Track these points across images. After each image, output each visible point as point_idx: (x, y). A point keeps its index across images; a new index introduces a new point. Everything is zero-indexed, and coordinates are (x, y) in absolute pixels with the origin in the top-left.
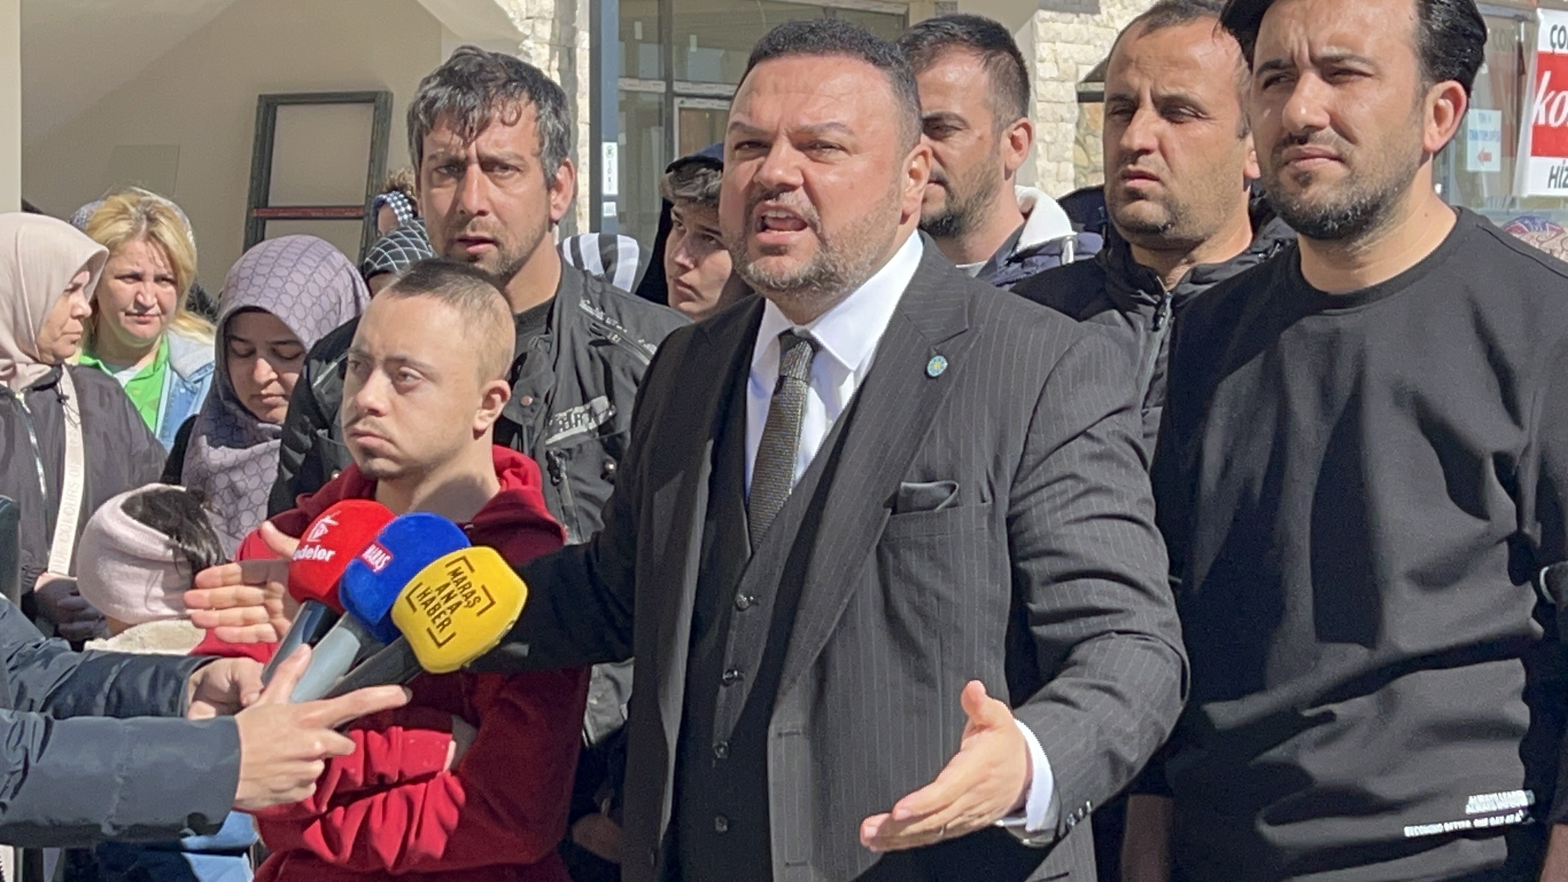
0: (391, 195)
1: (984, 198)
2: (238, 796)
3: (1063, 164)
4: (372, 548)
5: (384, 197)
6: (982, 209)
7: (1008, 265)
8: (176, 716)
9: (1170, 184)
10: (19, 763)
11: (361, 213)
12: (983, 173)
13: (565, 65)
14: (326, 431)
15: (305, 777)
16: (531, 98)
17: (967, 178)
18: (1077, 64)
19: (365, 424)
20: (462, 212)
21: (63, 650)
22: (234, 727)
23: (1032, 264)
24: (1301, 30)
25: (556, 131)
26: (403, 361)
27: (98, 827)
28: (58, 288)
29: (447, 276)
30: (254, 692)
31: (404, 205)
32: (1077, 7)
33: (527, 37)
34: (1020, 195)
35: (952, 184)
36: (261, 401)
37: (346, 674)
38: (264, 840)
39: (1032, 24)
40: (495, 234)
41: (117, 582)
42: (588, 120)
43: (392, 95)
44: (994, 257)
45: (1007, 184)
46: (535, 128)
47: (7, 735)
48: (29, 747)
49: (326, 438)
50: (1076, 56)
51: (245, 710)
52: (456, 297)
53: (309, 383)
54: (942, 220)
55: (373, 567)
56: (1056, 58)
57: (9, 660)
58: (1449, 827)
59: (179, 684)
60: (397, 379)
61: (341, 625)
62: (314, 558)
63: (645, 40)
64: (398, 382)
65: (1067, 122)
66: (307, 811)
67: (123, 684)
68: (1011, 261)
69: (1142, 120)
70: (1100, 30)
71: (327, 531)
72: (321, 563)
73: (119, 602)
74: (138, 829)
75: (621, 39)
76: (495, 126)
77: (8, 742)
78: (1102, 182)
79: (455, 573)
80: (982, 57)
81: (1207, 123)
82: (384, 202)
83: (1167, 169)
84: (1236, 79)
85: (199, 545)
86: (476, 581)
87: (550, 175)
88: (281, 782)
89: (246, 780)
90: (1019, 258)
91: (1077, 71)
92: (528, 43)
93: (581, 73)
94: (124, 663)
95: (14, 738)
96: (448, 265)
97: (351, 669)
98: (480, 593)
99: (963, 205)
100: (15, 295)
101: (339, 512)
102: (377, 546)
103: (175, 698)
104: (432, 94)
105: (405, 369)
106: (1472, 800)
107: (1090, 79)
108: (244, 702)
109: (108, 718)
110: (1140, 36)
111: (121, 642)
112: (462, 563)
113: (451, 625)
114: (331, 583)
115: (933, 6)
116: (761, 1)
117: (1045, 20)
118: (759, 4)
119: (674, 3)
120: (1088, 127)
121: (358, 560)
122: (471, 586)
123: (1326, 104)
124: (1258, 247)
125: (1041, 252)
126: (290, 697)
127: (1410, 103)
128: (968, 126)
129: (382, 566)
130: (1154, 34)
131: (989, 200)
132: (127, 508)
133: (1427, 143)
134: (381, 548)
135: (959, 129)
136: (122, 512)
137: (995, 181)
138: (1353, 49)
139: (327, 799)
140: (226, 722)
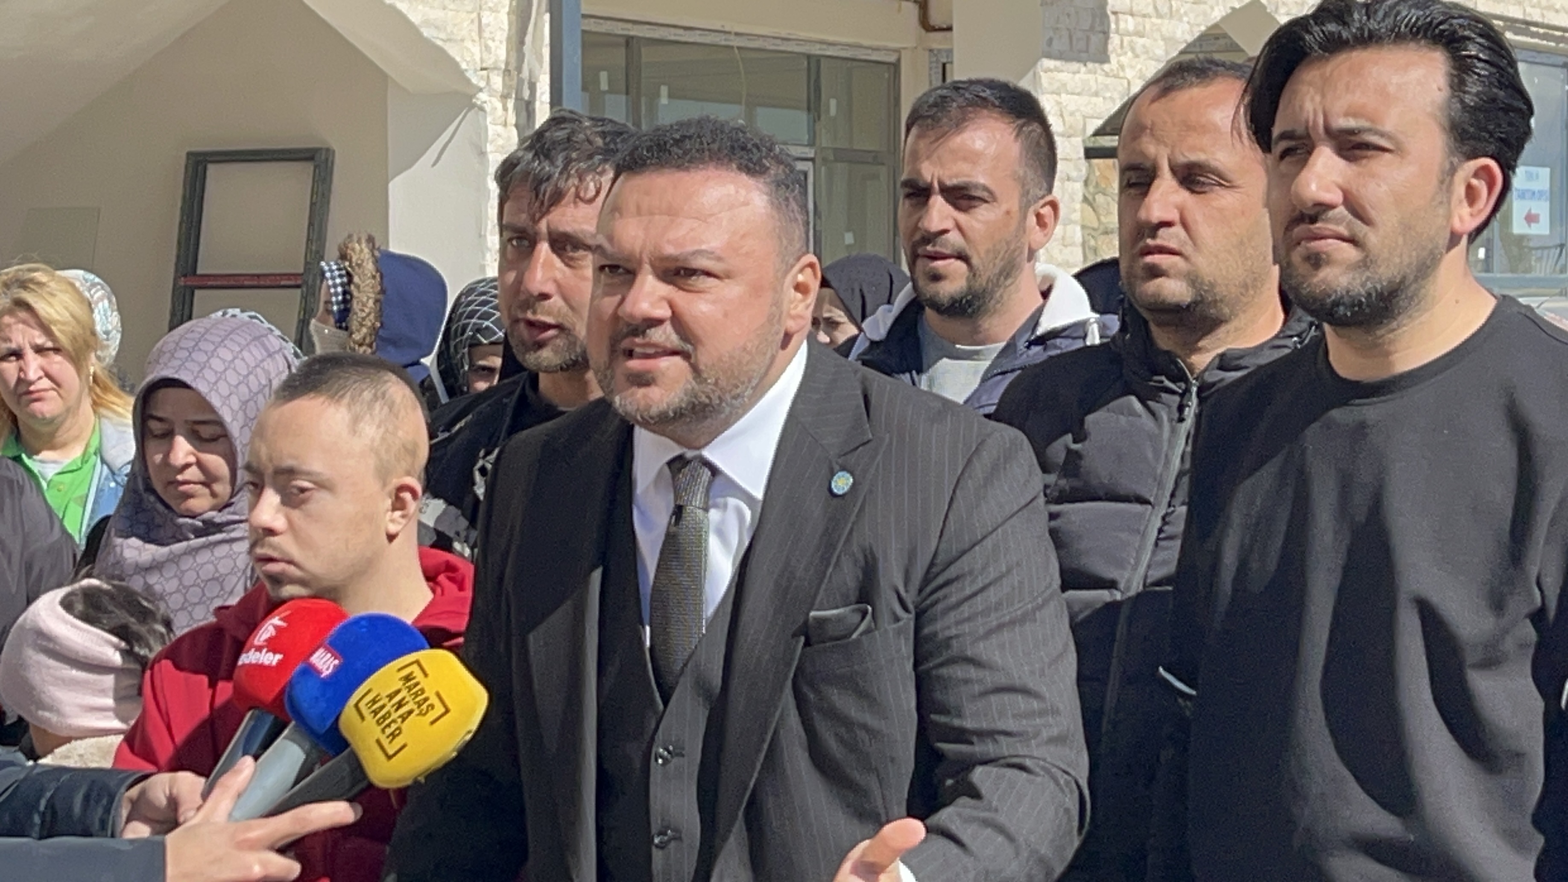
1: (1005, 279)
3: (1070, 227)
4: (321, 651)
6: (1002, 290)
7: (1028, 347)
8: (106, 836)
9: (1193, 259)
11: (299, 282)
12: (1007, 250)
13: (523, 121)
17: (991, 255)
18: (1085, 117)
22: (163, 846)
23: (1056, 347)
24: (1318, 98)
30: (192, 808)
32: (1084, 55)
33: (481, 90)
34: (1040, 275)
35: (975, 261)
36: (176, 488)
37: (290, 789)
39: (1035, 74)
41: (51, 688)
43: (334, 153)
44: (1013, 338)
45: (1027, 266)
50: (1082, 109)
51: (178, 829)
52: (342, 393)
54: (959, 301)
55: (319, 672)
56: (1061, 111)
59: (112, 798)
61: (285, 738)
62: (260, 662)
63: (611, 91)
65: (1077, 182)
67: (58, 801)
68: (1031, 344)
70: (1109, 81)
71: (274, 633)
72: (268, 668)
73: (50, 709)
75: (584, 88)
78: (1117, 252)
79: (408, 678)
80: (1014, 126)
81: (1231, 192)
83: (1190, 242)
86: (429, 687)
90: (1041, 341)
91: (1085, 125)
92: (483, 96)
94: (63, 779)
97: (297, 782)
98: (434, 700)
99: (984, 284)
101: (288, 613)
102: (326, 649)
103: (107, 815)
107: (1099, 133)
108: (181, 819)
110: (1153, 101)
112: (415, 668)
113: (401, 736)
114: (277, 690)
115: (927, 53)
116: (739, 48)
117: (1046, 71)
118: (736, 51)
119: (643, 50)
120: (1098, 185)
121: (304, 665)
122: (424, 692)
123: (1340, 180)
124: (1290, 329)
125: (1064, 334)
126: (230, 815)
127: (1435, 182)
128: (995, 199)
129: (330, 671)
130: (1168, 98)
131: (1009, 281)
132: (67, 604)
133: (1457, 225)
134: (330, 652)
135: (986, 202)
136: (60, 610)
137: (1018, 259)
138: (1372, 121)
140: (157, 842)
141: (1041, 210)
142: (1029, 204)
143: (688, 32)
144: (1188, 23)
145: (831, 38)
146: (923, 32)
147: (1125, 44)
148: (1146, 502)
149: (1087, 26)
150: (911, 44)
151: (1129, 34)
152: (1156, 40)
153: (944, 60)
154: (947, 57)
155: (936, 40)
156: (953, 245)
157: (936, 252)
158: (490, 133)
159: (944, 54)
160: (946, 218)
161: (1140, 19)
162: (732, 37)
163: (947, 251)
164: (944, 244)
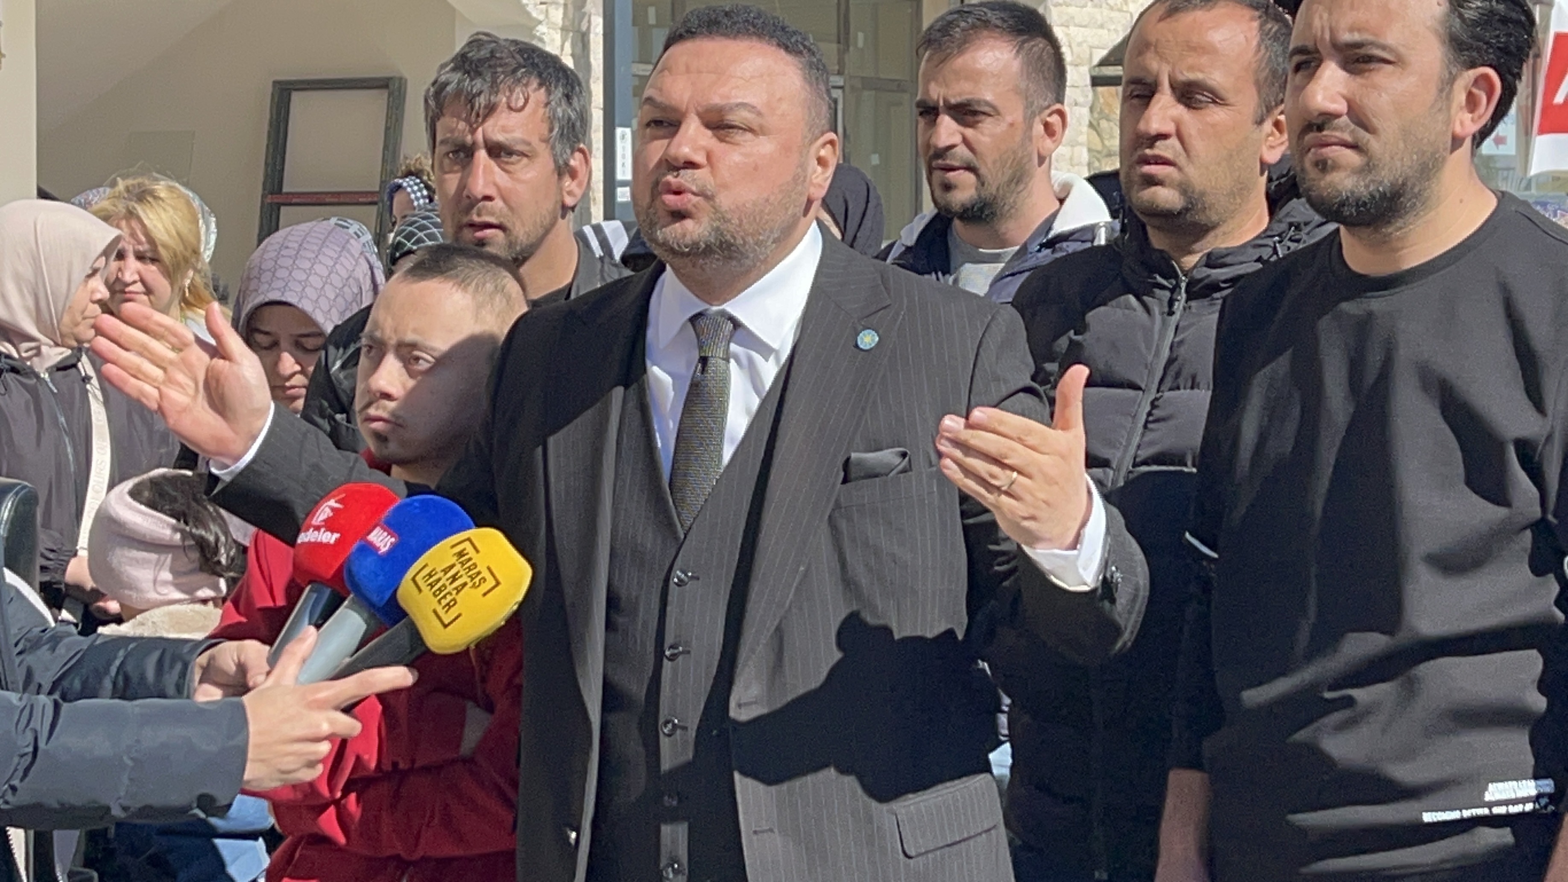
0: (407, 180)
1: (1017, 185)
2: (247, 776)
3: (1077, 149)
4: (378, 530)
5: (401, 181)
6: (1015, 195)
7: (1039, 251)
8: (181, 698)
9: (1186, 170)
10: (27, 746)
11: (375, 199)
12: (1014, 159)
13: (579, 51)
14: (344, 416)
15: (312, 758)
16: (541, 85)
17: (998, 164)
18: (1091, 47)
19: (377, 408)
20: (468, 197)
21: (69, 634)
22: (242, 708)
23: (1061, 249)
24: (1325, 16)
25: (566, 116)
26: (414, 346)
27: (108, 809)
28: (79, 274)
29: (458, 259)
30: (261, 674)
31: (420, 190)
33: (540, 22)
34: (1055, 181)
35: (983, 171)
36: (284, 392)
37: (352, 655)
38: (279, 824)
40: (502, 220)
41: (128, 568)
42: (602, 106)
43: (406, 80)
44: (1027, 242)
45: (1039, 171)
46: (544, 114)
47: (16, 717)
48: (39, 729)
49: (345, 423)
50: (1089, 39)
51: (252, 692)
52: (468, 281)
53: (327, 368)
54: (973, 207)
55: (378, 549)
56: (1069, 42)
57: (16, 645)
58: (1467, 814)
59: (186, 666)
60: (410, 363)
61: (347, 607)
62: (319, 540)
63: (657, 26)
64: (410, 366)
65: (1082, 106)
66: (319, 795)
67: (129, 668)
68: (1042, 246)
69: (1160, 105)
70: (1114, 14)
71: (331, 514)
72: (326, 546)
73: (131, 588)
74: (147, 810)
75: (634, 24)
76: (502, 111)
77: (17, 724)
78: (1117, 166)
79: (461, 554)
80: (1015, 43)
81: (1225, 108)
82: (399, 187)
83: (1184, 154)
84: (1254, 66)
85: (206, 528)
86: (481, 562)
87: (561, 162)
88: (289, 763)
89: (253, 761)
90: (1051, 244)
91: (1092, 55)
92: (542, 29)
93: (595, 59)
94: (131, 646)
95: (24, 721)
96: (461, 250)
97: (358, 649)
98: (486, 574)
99: (995, 192)
100: (37, 283)
101: (344, 495)
102: (382, 528)
103: (182, 681)
104: (443, 78)
105: (417, 353)
106: (1491, 787)
107: (1103, 63)
108: (251, 684)
109: (117, 701)
110: (1161, 19)
111: (134, 626)
112: (467, 544)
113: (456, 606)
114: (336, 566)
117: (1056, 5)
120: (1102, 111)
121: (363, 543)
122: (476, 567)
123: (1345, 92)
124: (1272, 230)
125: (1074, 237)
126: (297, 679)
127: (1434, 91)
128: (998, 114)
129: (387, 548)
130: (1173, 19)
131: (1021, 187)
132: (134, 494)
133: (1458, 129)
134: (385, 531)
135: (990, 115)
136: (129, 499)
137: (1027, 167)
138: (1375, 35)
139: (341, 784)
140: (232, 704)
141: (1048, 119)
142: (1033, 115)
148: (1139, 388)
156: (961, 158)
157: (947, 165)
160: (953, 134)
163: (956, 164)
164: (954, 157)
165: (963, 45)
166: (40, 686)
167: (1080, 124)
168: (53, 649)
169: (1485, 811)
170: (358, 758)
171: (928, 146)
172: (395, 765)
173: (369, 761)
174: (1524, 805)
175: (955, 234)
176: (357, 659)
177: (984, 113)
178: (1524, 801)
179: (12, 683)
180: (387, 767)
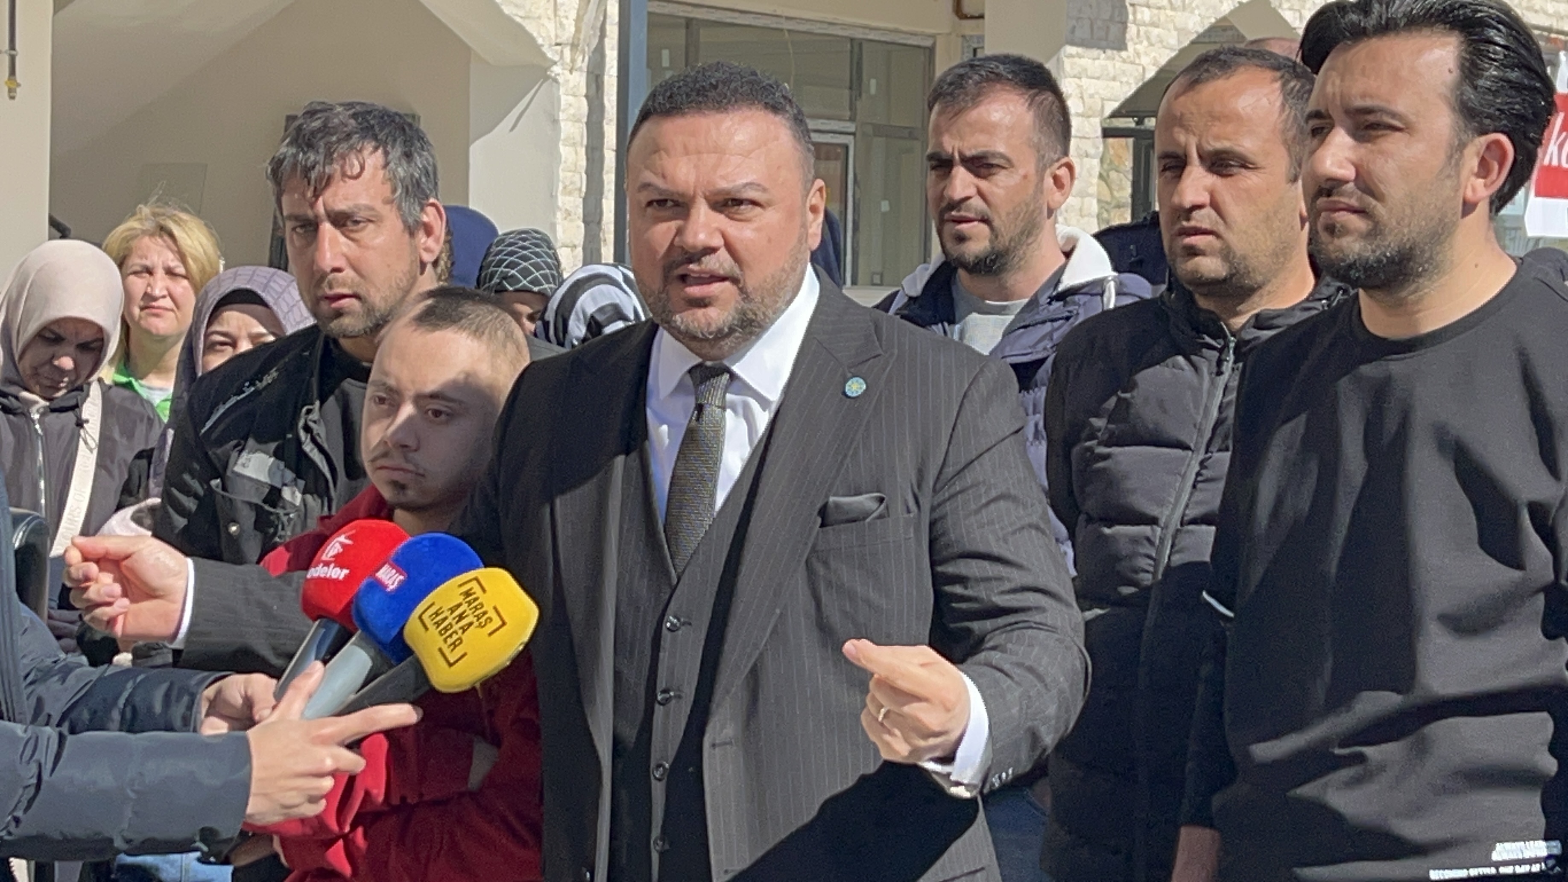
1: (1027, 237)
2: (249, 810)
3: (1087, 199)
4: (386, 567)
6: (1024, 247)
7: (1050, 303)
8: (188, 731)
10: (32, 777)
12: (1026, 212)
13: (593, 92)
15: (315, 793)
17: (1011, 217)
18: (1103, 99)
21: (81, 665)
22: (246, 742)
23: (1074, 303)
24: (1338, 82)
27: (111, 841)
30: (267, 708)
32: (1104, 43)
33: (555, 63)
34: (1062, 234)
35: (996, 223)
37: (359, 691)
38: (286, 858)
39: (1058, 60)
42: (615, 148)
44: (1036, 295)
45: (1049, 222)
47: (21, 750)
48: (43, 761)
50: (1101, 91)
51: (257, 726)
52: (481, 330)
54: (985, 259)
55: (386, 587)
56: (1081, 93)
57: (27, 676)
58: (1473, 872)
59: (193, 697)
61: (354, 644)
62: (328, 576)
65: (1093, 157)
67: (137, 699)
68: (1052, 299)
69: (1191, 177)
70: (1126, 67)
71: (341, 550)
72: (336, 582)
75: (649, 66)
77: (21, 756)
79: (467, 594)
80: (1026, 97)
81: (1256, 172)
83: (1221, 222)
86: (488, 602)
88: (292, 798)
89: (256, 795)
90: (1062, 297)
91: (1103, 106)
92: (556, 69)
93: (609, 101)
94: (140, 678)
95: (28, 752)
97: (363, 687)
98: (492, 614)
99: (1007, 244)
101: (354, 532)
102: (391, 565)
103: (189, 713)
106: (1499, 846)
107: (1115, 115)
108: (257, 718)
109: (123, 734)
110: (1182, 93)
112: (474, 584)
113: (461, 646)
114: (345, 602)
115: (960, 39)
116: (789, 31)
117: (1071, 56)
118: (786, 34)
119: (701, 31)
120: (1111, 162)
121: (371, 580)
122: (482, 606)
123: (1354, 159)
124: (1321, 294)
125: (1084, 291)
126: (302, 714)
127: (1442, 157)
128: (1012, 166)
129: (395, 586)
130: (1194, 91)
131: (1031, 239)
133: (1470, 194)
134: (393, 568)
135: (1003, 168)
137: (1038, 219)
138: (1386, 101)
139: (349, 820)
140: (238, 738)
141: (1058, 172)
142: (1044, 169)
143: (743, 15)
144: (1199, 15)
145: (874, 24)
146: (956, 19)
147: (1142, 33)
148: (1188, 448)
149: (1106, 16)
150: (947, 31)
151: (1145, 24)
152: (1169, 30)
153: (975, 46)
154: (978, 42)
155: (968, 27)
156: (976, 209)
157: (961, 217)
158: (563, 103)
159: (975, 40)
160: (968, 186)
161: (1156, 11)
162: (783, 20)
163: (971, 215)
164: (968, 210)
165: (976, 99)
166: (49, 716)
167: (1090, 175)
168: (63, 680)
169: (1492, 871)
170: (367, 794)
171: (941, 197)
172: (403, 799)
173: (378, 795)
174: (1531, 865)
175: (959, 284)
176: (361, 696)
177: (998, 166)
178: (1530, 862)
179: (20, 713)
180: (395, 801)
